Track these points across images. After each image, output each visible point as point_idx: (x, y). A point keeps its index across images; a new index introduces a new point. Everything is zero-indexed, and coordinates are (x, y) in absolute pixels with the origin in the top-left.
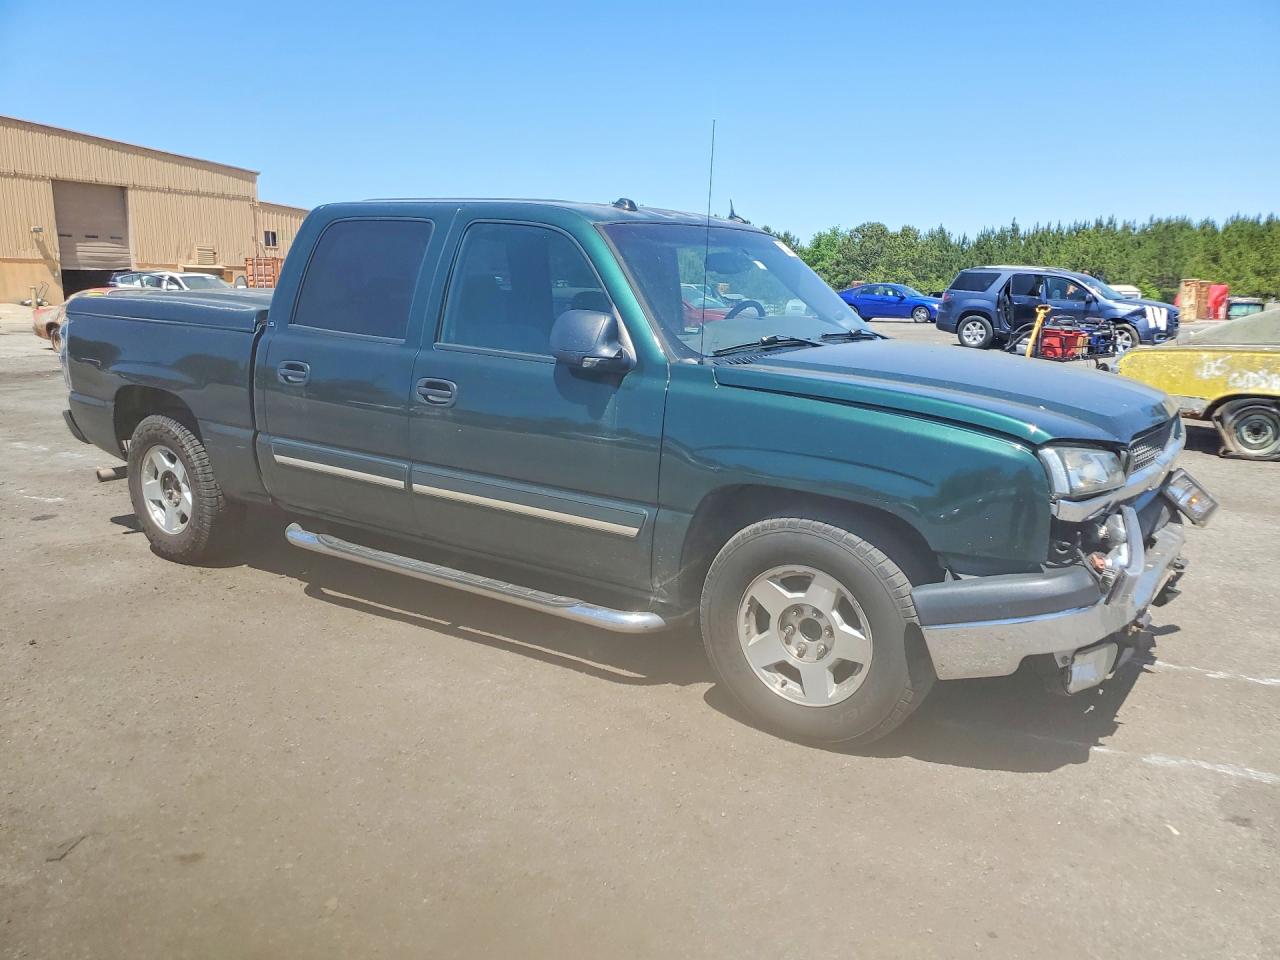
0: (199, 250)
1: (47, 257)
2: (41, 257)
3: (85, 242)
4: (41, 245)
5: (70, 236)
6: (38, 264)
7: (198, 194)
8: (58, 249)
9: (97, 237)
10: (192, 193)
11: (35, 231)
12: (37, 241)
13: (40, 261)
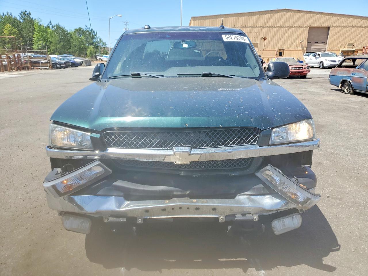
0: (348, 45)
1: (303, 49)
2: (301, 49)
3: (314, 44)
4: (302, 46)
5: (311, 43)
6: (300, 51)
7: (352, 27)
8: (306, 46)
9: (318, 43)
10: (350, 27)
11: (301, 42)
12: (301, 45)
13: (301, 50)
